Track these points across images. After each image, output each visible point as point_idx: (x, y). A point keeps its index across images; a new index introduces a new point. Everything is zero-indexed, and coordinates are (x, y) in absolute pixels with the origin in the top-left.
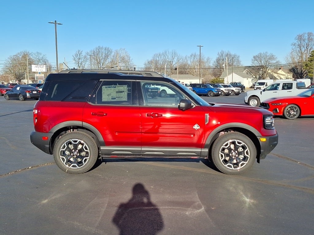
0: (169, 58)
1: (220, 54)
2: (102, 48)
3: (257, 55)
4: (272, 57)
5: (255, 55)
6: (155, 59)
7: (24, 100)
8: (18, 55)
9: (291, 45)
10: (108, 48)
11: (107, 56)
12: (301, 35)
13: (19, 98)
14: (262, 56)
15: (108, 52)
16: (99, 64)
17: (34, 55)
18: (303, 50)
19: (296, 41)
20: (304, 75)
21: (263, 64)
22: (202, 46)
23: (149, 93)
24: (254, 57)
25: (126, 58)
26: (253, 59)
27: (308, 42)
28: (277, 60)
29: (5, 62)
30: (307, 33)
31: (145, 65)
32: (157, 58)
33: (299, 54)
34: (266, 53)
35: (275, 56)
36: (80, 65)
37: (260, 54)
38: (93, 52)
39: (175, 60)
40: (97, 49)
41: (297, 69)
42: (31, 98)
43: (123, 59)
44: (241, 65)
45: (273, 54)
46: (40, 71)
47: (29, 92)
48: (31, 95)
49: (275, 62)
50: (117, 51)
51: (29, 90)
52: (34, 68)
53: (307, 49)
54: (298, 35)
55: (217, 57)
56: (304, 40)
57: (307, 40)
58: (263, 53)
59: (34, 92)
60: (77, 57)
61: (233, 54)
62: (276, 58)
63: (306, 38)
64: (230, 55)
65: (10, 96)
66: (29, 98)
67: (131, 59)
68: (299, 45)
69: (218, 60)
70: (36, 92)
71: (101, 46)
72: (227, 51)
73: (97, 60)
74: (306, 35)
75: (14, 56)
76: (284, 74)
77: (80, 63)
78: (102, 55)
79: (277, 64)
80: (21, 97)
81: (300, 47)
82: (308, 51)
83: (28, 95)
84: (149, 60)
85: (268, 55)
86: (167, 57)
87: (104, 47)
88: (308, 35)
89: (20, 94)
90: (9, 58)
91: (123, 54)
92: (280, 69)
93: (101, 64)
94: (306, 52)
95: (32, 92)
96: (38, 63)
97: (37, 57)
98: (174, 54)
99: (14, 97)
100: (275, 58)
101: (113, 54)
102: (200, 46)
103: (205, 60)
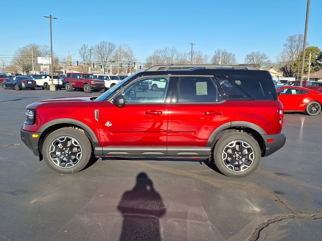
0: (169, 55)
1: (217, 52)
2: (106, 43)
3: (250, 54)
4: (264, 57)
5: (248, 54)
6: (156, 55)
7: (20, 90)
8: (27, 48)
9: (283, 46)
10: (112, 44)
11: (110, 51)
12: (292, 36)
13: (15, 88)
14: (255, 55)
15: (112, 46)
16: (103, 58)
17: (41, 47)
18: (294, 50)
19: (287, 42)
20: (293, 74)
21: (255, 63)
22: (193, 44)
23: (139, 87)
24: (248, 56)
25: (129, 53)
26: (247, 58)
27: (299, 43)
28: (269, 59)
29: (15, 54)
30: (298, 35)
31: (147, 60)
32: (158, 54)
33: (290, 54)
34: (258, 52)
35: (266, 55)
36: (85, 58)
37: (253, 53)
38: (97, 47)
39: (175, 57)
40: (101, 44)
41: (287, 68)
42: (26, 88)
43: (126, 54)
44: (236, 63)
45: (265, 54)
46: (45, 63)
47: (24, 82)
48: (26, 85)
49: (266, 61)
50: (120, 47)
51: (24, 80)
52: (40, 60)
53: (298, 50)
54: (289, 37)
55: (214, 55)
56: (295, 42)
57: (298, 41)
58: (255, 52)
59: (29, 83)
60: (83, 51)
61: (229, 52)
62: (268, 57)
63: (297, 39)
64: (226, 53)
65: (7, 85)
66: (24, 88)
67: (133, 54)
68: (290, 46)
69: (215, 58)
70: (31, 83)
71: (105, 42)
72: (223, 50)
73: (101, 54)
74: (297, 37)
75: (23, 48)
76: (275, 72)
77: (85, 56)
78: (106, 49)
79: (268, 63)
80: (17, 87)
81: (291, 48)
82: (298, 52)
83: (23, 85)
84: (151, 56)
85: (260, 54)
86: (167, 53)
87: (108, 42)
88: (299, 37)
89: (16, 84)
90: (18, 50)
91: (126, 49)
92: (272, 68)
93: (105, 58)
94: (296, 52)
95: (27, 82)
96: (45, 56)
97: (45, 50)
98: (174, 51)
99: (11, 86)
100: (266, 58)
101: (116, 49)
102: (192, 44)
103: (203, 57)
